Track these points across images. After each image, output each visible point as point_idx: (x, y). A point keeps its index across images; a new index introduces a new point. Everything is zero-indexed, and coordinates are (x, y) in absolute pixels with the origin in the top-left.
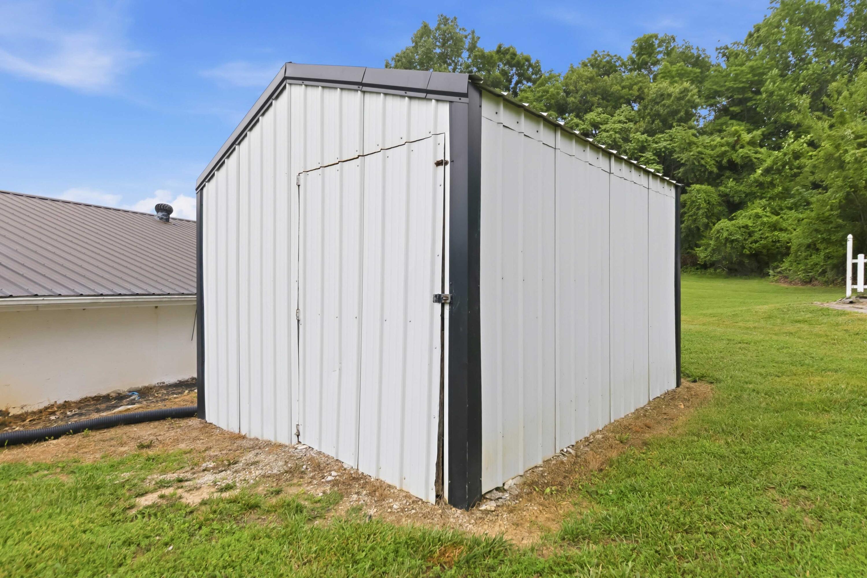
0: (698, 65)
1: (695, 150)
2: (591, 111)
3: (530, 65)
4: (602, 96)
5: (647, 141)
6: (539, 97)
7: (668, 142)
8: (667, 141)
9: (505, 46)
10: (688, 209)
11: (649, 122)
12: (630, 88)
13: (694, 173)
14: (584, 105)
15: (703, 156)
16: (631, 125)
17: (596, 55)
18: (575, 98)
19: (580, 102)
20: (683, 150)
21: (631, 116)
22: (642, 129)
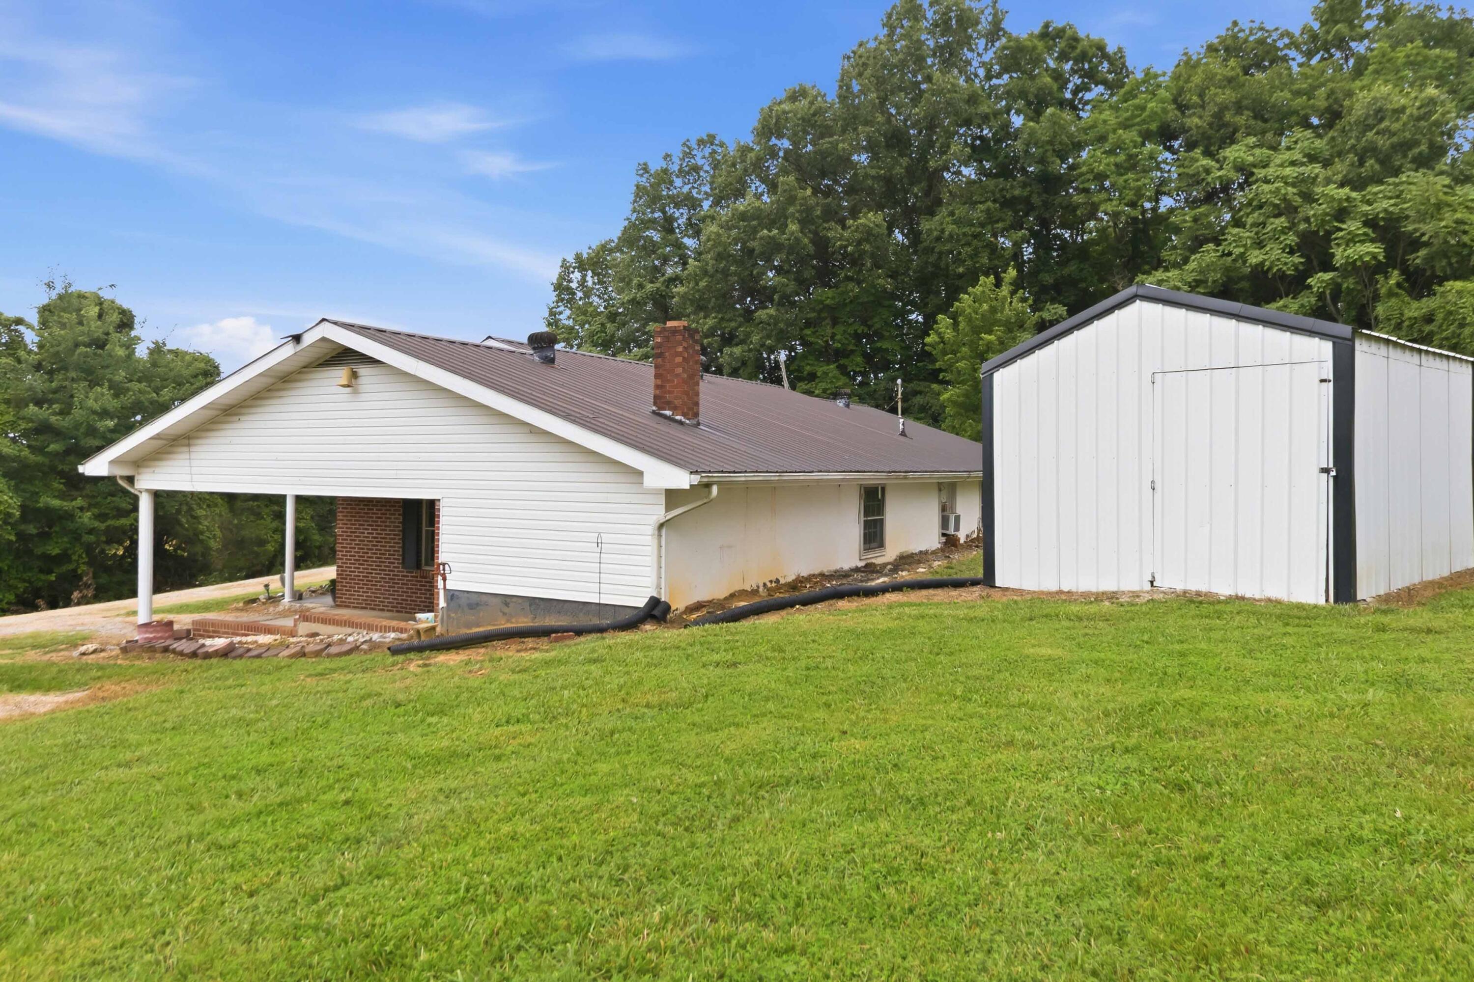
0: (1451, 40)
1: (1448, 219)
2: (1233, 142)
3: (1105, 56)
4: (1253, 111)
5: (1348, 199)
6: (1127, 119)
7: (1392, 201)
8: (1391, 198)
9: (1058, 23)
10: (1440, 326)
11: (1352, 165)
12: (1309, 93)
13: (1448, 258)
14: (1218, 131)
15: (1467, 227)
16: (1316, 168)
17: (1236, 30)
18: (1200, 117)
19: (1211, 125)
20: (1422, 217)
21: (1314, 149)
22: (1339, 177)
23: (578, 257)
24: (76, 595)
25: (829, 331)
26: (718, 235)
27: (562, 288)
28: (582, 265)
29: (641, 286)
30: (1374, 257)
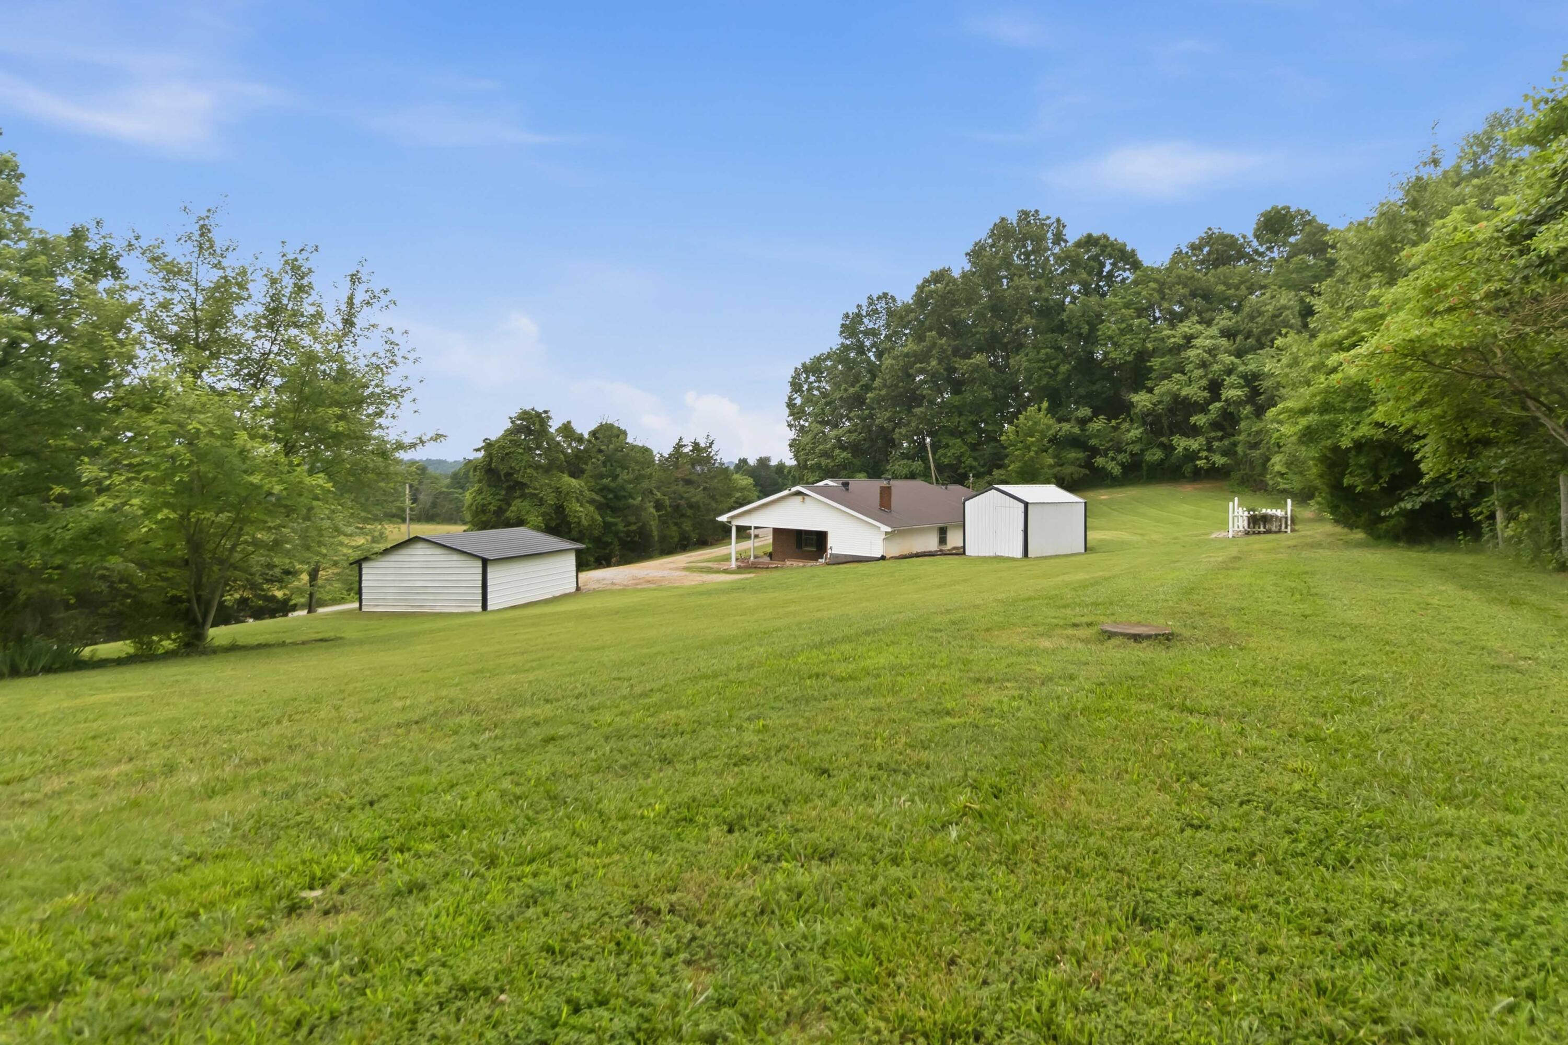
5: (1233, 363)
9: (1096, 233)
23: (804, 365)
24: (614, 560)
25: (957, 419)
26: (892, 365)
27: (796, 386)
28: (807, 369)
29: (846, 390)
30: (1239, 396)
